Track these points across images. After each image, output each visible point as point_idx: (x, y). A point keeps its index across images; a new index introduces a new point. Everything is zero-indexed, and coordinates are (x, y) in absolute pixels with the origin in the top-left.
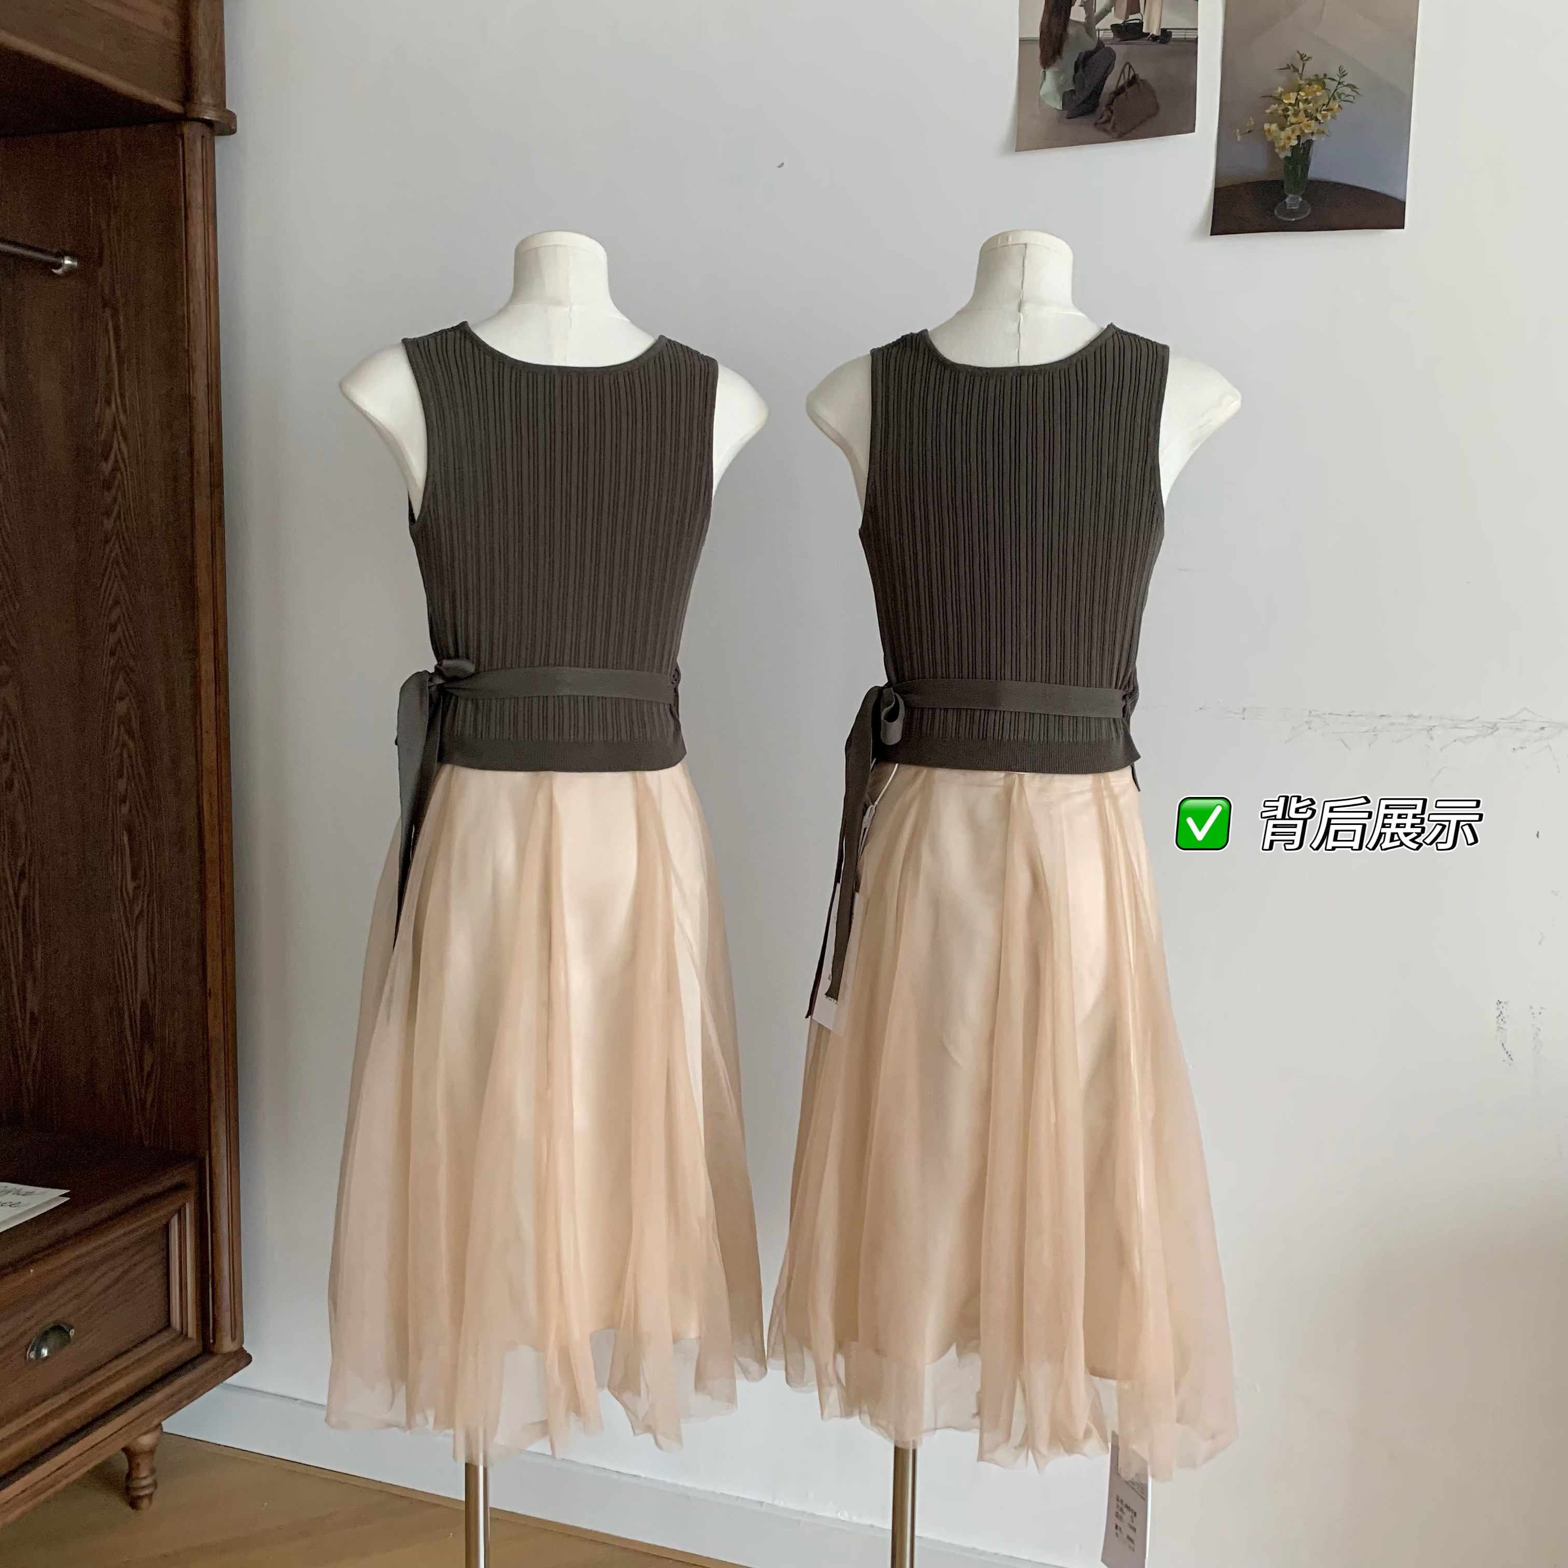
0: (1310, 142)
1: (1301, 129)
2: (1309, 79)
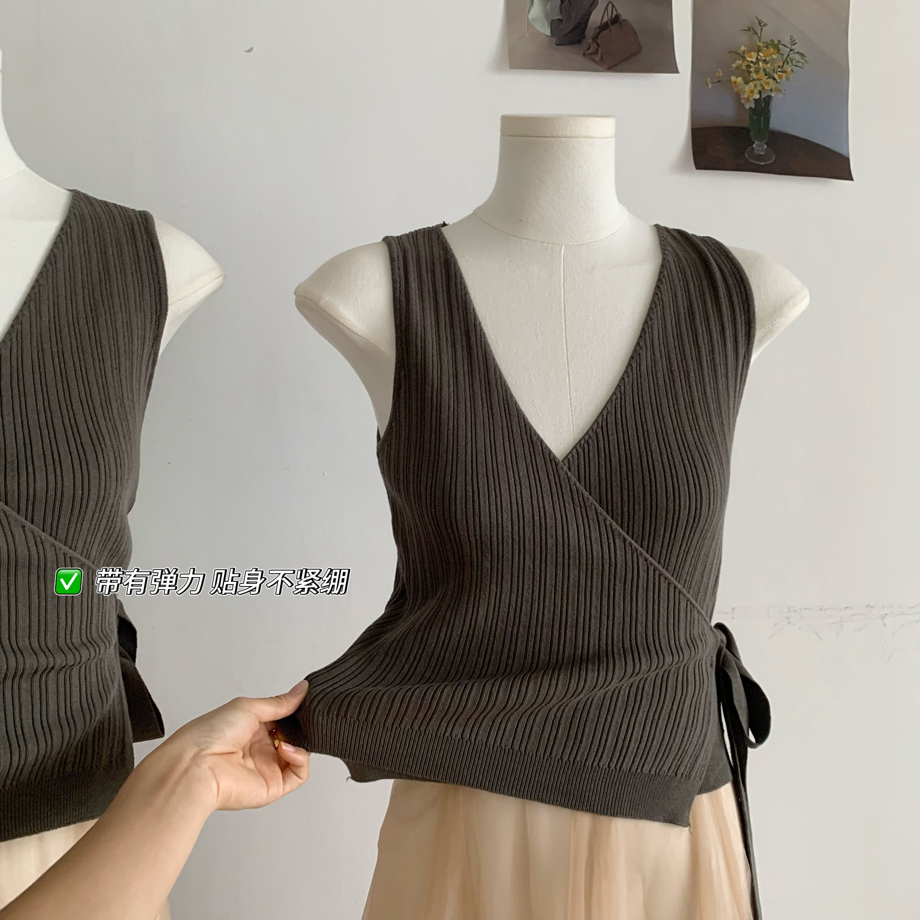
0: (769, 98)
1: (762, 85)
2: (766, 42)
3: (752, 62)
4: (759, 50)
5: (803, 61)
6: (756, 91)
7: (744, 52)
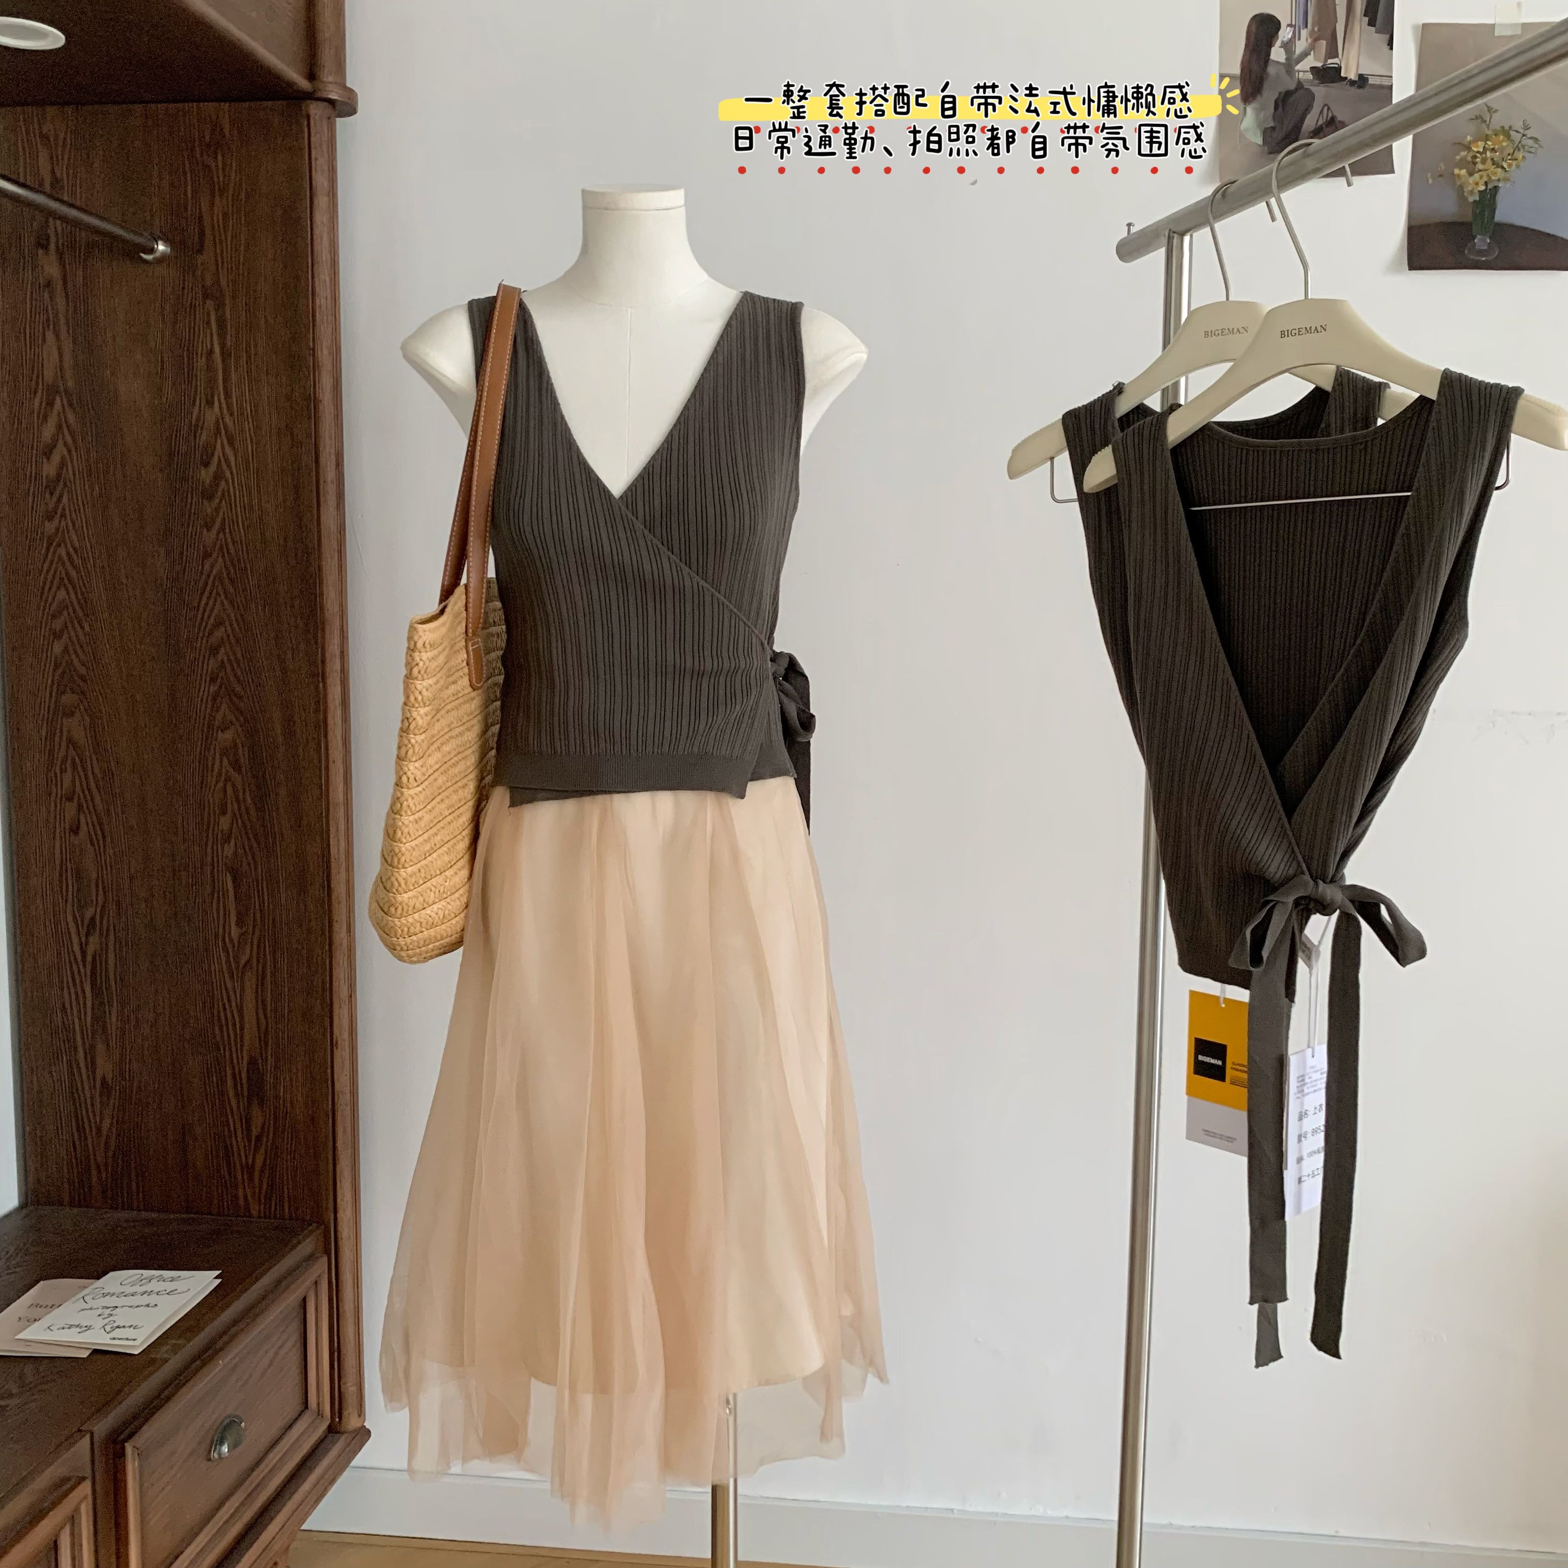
0: (1496, 188)
1: (1488, 175)
2: (1496, 130)
3: (1478, 152)
4: (1487, 138)
5: (1536, 146)
6: (1482, 182)
7: (1470, 142)
